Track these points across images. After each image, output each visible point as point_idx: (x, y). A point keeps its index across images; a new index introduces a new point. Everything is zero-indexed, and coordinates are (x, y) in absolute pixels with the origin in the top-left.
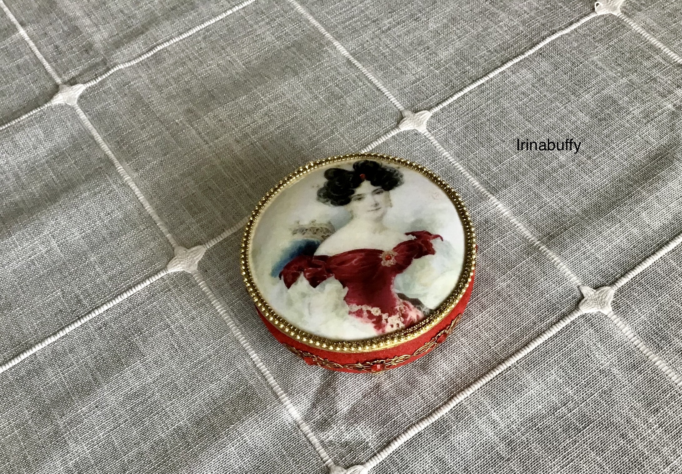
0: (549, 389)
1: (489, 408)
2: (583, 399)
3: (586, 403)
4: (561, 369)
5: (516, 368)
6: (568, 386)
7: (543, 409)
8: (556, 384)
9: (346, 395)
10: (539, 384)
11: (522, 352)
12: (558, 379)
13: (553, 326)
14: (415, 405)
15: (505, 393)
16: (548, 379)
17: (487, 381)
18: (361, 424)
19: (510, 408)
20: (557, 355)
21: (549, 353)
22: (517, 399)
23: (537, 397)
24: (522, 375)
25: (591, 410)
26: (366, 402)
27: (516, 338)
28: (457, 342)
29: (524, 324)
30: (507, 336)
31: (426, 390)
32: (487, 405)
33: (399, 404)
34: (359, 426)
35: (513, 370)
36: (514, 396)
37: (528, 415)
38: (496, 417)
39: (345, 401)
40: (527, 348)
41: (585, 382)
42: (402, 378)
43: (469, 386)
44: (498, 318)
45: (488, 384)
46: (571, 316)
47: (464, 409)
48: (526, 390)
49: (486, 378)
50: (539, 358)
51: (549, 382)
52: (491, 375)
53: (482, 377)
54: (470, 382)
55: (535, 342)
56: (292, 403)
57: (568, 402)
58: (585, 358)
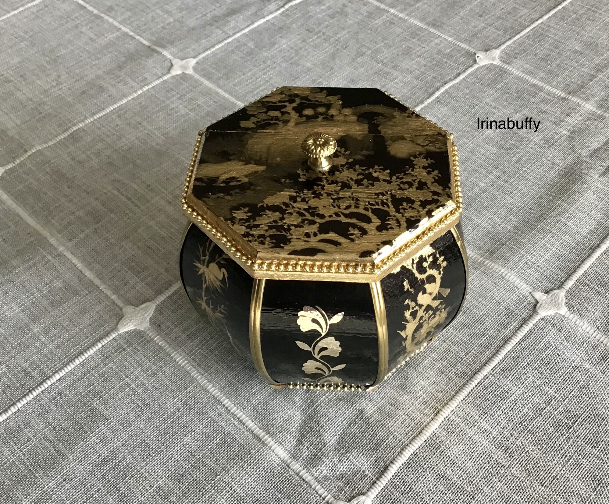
0: (529, 391)
1: (477, 418)
2: (565, 397)
3: (569, 400)
4: (536, 371)
5: (493, 376)
6: (547, 386)
7: (530, 411)
8: (535, 385)
9: (331, 426)
10: (519, 388)
11: (495, 360)
12: (536, 381)
13: (518, 331)
14: (403, 425)
15: (489, 401)
16: (526, 382)
17: (468, 391)
18: (354, 453)
19: (498, 415)
20: (529, 358)
21: (520, 358)
22: (501, 405)
23: (521, 401)
24: (500, 382)
25: (575, 406)
26: (353, 430)
27: (485, 348)
28: (428, 358)
29: (489, 333)
30: (476, 346)
31: (410, 409)
32: (475, 416)
33: (387, 427)
34: (352, 455)
35: (490, 378)
36: (498, 402)
37: (516, 419)
38: (486, 426)
39: (331, 432)
40: (499, 356)
41: (562, 380)
42: (383, 401)
43: (451, 399)
44: (463, 331)
45: (470, 394)
46: (532, 320)
47: (453, 422)
48: (508, 395)
49: (466, 389)
50: (512, 364)
51: (527, 384)
52: (471, 386)
53: (462, 388)
54: (452, 395)
55: (504, 349)
56: (276, 443)
57: (552, 401)
58: (556, 357)
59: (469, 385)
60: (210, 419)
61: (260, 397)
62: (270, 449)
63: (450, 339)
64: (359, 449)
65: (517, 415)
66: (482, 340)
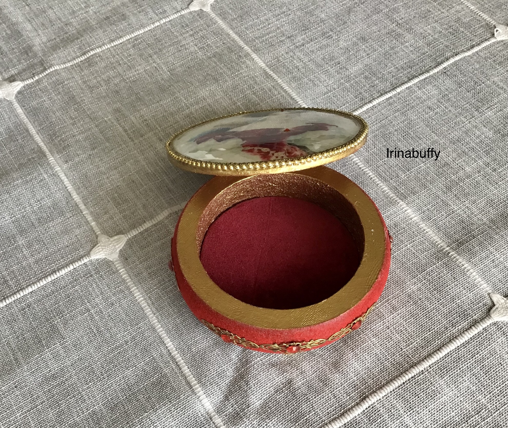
0: (462, 396)
1: (402, 413)
2: (496, 408)
3: (500, 412)
4: (474, 377)
5: (429, 373)
6: (481, 394)
7: (457, 416)
8: (469, 391)
9: (259, 389)
10: (452, 390)
11: (434, 357)
12: (471, 386)
13: (466, 332)
14: (327, 404)
15: (418, 397)
16: (461, 386)
17: (400, 384)
18: (273, 420)
19: (424, 413)
20: (469, 362)
21: (461, 360)
22: (430, 405)
23: (451, 404)
24: (435, 380)
25: (505, 420)
26: (278, 397)
27: (428, 342)
28: (368, 342)
29: (436, 329)
30: (419, 339)
31: (338, 389)
32: (400, 409)
33: (311, 401)
34: (271, 422)
35: (425, 375)
36: (427, 401)
37: (441, 421)
38: (409, 422)
39: (258, 395)
40: (440, 353)
41: (498, 390)
42: (313, 375)
43: (381, 388)
44: (409, 320)
45: (401, 387)
46: (483, 323)
47: (377, 411)
48: (439, 395)
49: (398, 380)
50: (451, 364)
51: (461, 388)
52: (404, 378)
53: (394, 379)
54: (382, 383)
55: (447, 348)
56: (205, 393)
57: (482, 410)
58: (498, 367)
59: (403, 377)
60: (152, 357)
61: (200, 347)
62: (198, 398)
63: (394, 326)
64: (279, 418)
65: (443, 417)
66: (427, 334)
